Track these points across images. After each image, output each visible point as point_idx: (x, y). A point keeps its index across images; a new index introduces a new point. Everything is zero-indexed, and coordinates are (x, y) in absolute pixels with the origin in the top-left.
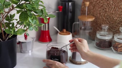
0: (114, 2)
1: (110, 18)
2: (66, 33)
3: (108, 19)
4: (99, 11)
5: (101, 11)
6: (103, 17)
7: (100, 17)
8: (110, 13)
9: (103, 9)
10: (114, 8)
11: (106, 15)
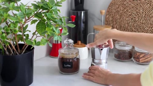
0: (144, 10)
1: (141, 28)
2: (81, 45)
3: (137, 29)
4: (127, 21)
5: (129, 20)
6: (132, 27)
7: (128, 27)
8: (140, 23)
9: (132, 19)
10: (145, 17)
11: (135, 25)
